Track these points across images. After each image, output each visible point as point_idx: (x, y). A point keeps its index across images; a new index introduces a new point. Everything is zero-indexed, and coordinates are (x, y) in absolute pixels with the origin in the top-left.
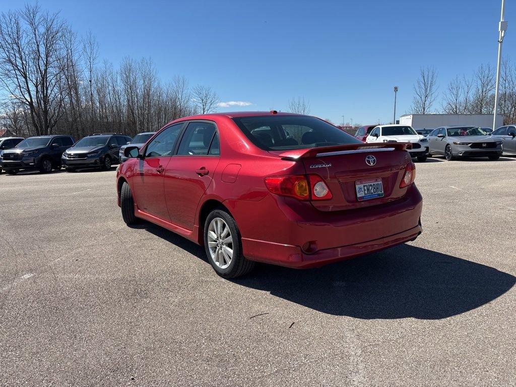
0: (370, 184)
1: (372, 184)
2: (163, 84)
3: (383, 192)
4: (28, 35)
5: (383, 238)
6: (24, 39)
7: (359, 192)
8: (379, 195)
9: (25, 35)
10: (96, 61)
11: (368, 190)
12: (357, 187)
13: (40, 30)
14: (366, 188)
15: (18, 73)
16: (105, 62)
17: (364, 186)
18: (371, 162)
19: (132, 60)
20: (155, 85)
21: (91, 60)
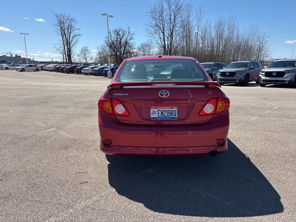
0: (164, 110)
1: (167, 110)
2: (241, 31)
3: (177, 116)
4: (166, 11)
5: (165, 147)
6: (165, 13)
7: (153, 114)
8: (172, 118)
9: (165, 11)
10: (202, 21)
11: (162, 113)
12: (152, 110)
13: (172, 8)
14: (160, 112)
15: (160, 31)
16: (207, 21)
17: (158, 111)
18: (165, 95)
19: (223, 18)
20: (236, 32)
21: (199, 20)
